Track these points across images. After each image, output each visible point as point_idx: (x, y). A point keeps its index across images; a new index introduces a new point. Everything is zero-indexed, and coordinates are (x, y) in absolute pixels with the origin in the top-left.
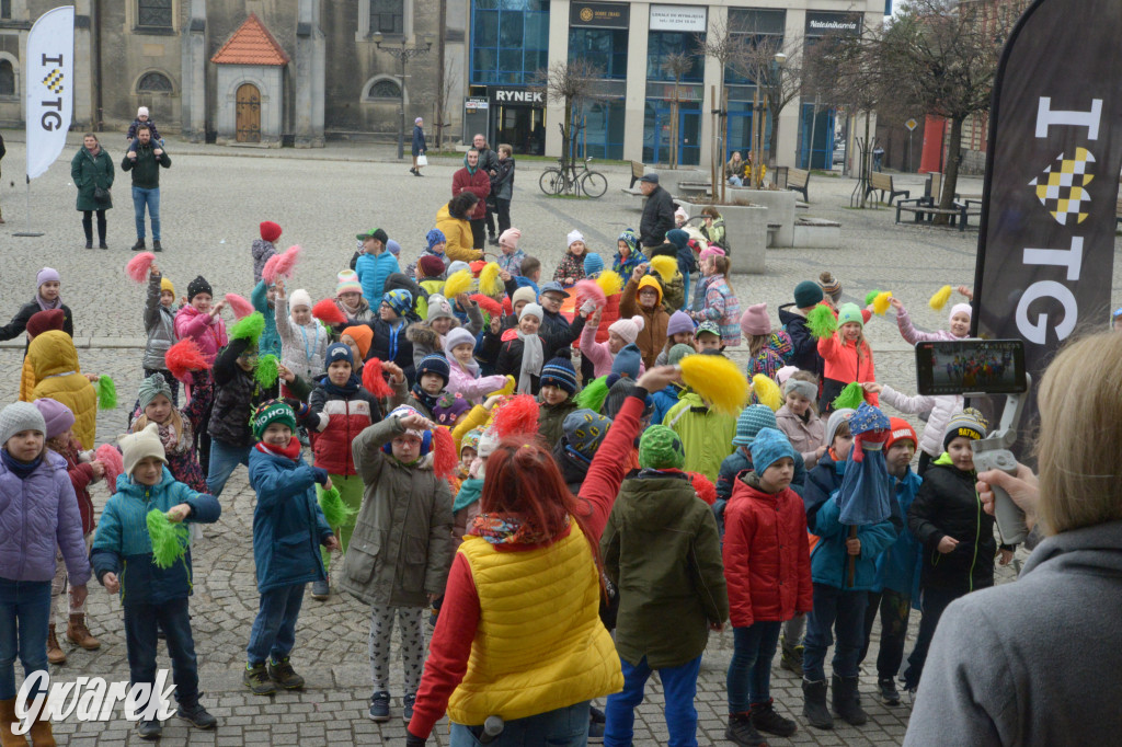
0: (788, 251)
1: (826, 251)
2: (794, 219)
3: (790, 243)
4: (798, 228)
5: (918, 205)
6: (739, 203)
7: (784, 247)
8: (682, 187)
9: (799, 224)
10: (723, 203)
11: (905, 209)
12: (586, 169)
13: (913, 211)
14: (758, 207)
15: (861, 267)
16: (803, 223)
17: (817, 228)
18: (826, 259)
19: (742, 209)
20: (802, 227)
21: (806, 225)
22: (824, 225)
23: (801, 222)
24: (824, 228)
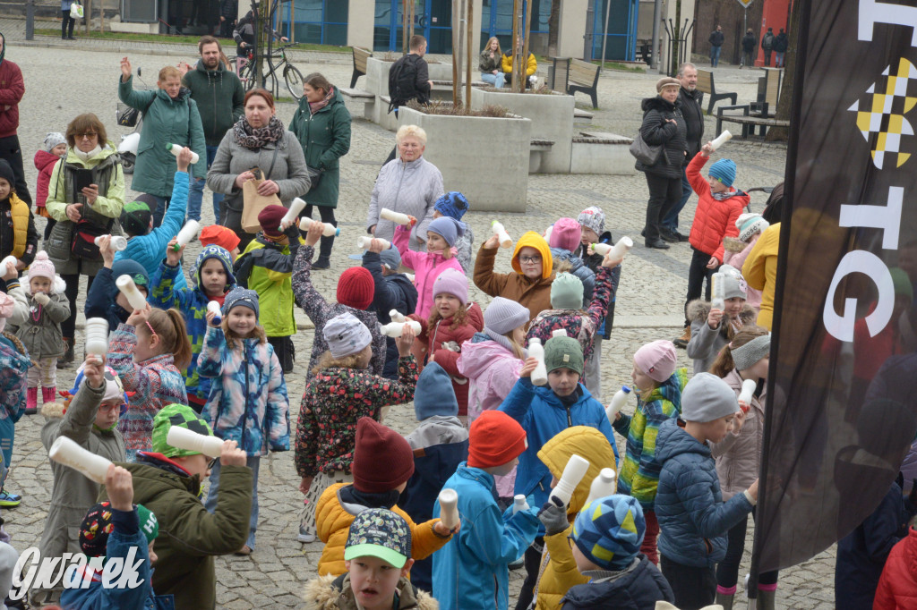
0: (563, 178)
1: (616, 179)
2: (572, 133)
3: (566, 168)
4: (577, 146)
5: (746, 114)
6: (491, 113)
7: (558, 173)
9: (579, 141)
10: (468, 113)
11: (728, 120)
13: (740, 122)
14: (517, 118)
16: (585, 140)
17: (603, 146)
18: (615, 190)
19: (494, 122)
20: (583, 145)
21: (588, 142)
22: (613, 143)
23: (581, 137)
24: (613, 147)
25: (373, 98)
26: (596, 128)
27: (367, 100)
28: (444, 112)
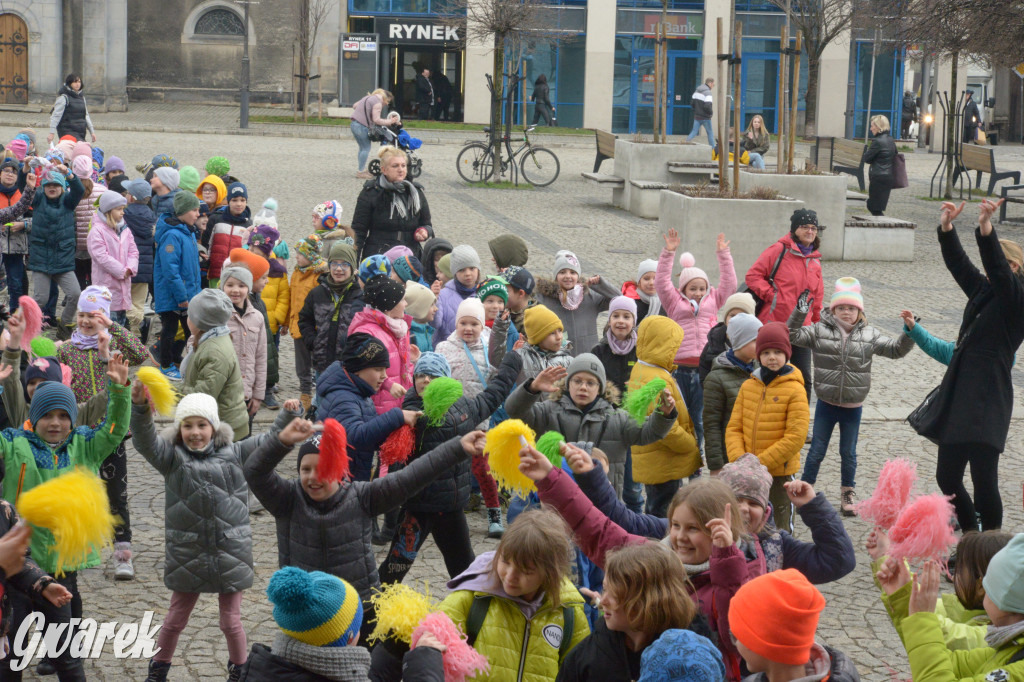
0: (836, 265)
1: (894, 266)
2: (842, 217)
3: (838, 253)
4: (851, 231)
6: (761, 195)
7: (831, 260)
8: (672, 169)
9: (852, 225)
10: (736, 197)
11: (1013, 200)
12: (528, 144)
15: (947, 289)
16: (858, 223)
17: (878, 230)
18: (893, 277)
19: (764, 204)
20: (856, 229)
21: (862, 226)
22: (890, 226)
23: (854, 221)
24: (889, 232)
25: (622, 182)
27: (616, 185)
28: (710, 196)
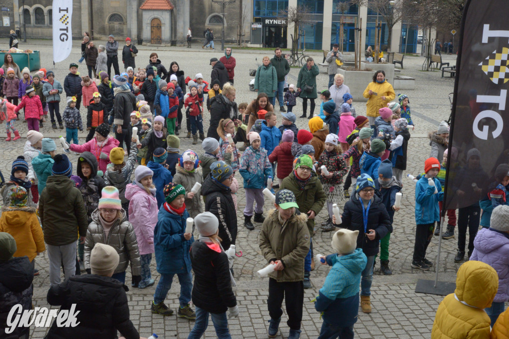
1: (408, 91)
4: (395, 80)
5: (452, 69)
6: (367, 70)
10: (360, 70)
11: (446, 71)
12: (302, 55)
13: (450, 72)
15: (423, 98)
16: (398, 78)
17: (404, 80)
19: (368, 73)
20: (397, 80)
21: (399, 79)
22: (407, 79)
24: (407, 81)
26: (402, 75)
28: (352, 70)
